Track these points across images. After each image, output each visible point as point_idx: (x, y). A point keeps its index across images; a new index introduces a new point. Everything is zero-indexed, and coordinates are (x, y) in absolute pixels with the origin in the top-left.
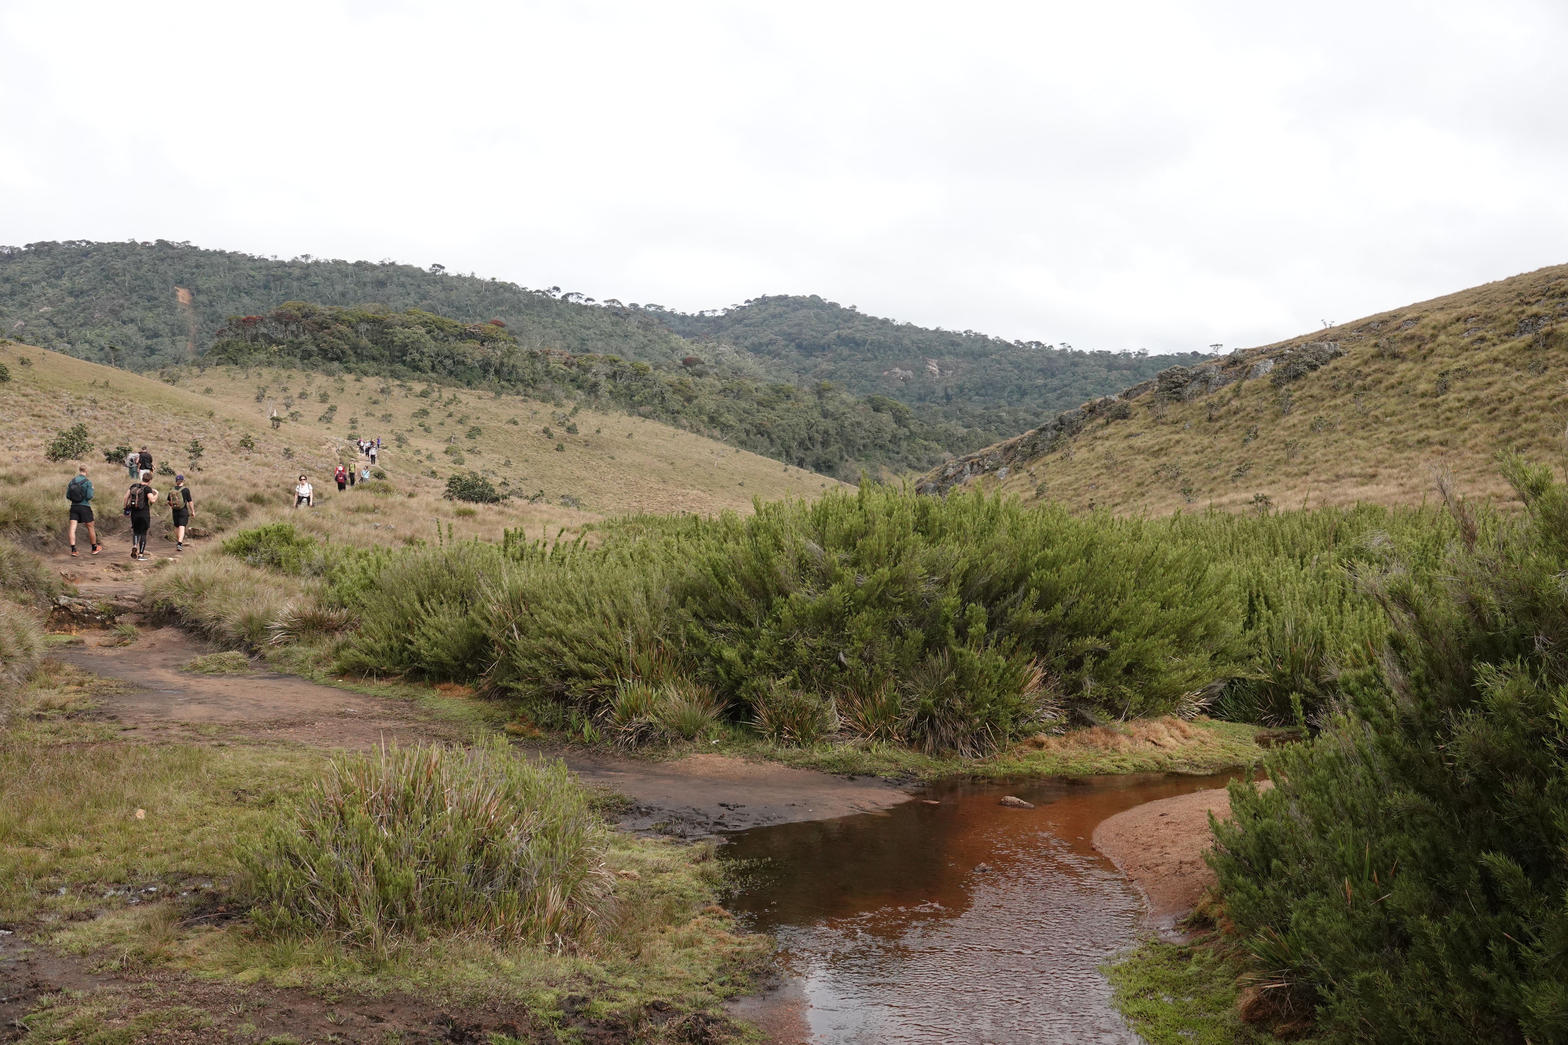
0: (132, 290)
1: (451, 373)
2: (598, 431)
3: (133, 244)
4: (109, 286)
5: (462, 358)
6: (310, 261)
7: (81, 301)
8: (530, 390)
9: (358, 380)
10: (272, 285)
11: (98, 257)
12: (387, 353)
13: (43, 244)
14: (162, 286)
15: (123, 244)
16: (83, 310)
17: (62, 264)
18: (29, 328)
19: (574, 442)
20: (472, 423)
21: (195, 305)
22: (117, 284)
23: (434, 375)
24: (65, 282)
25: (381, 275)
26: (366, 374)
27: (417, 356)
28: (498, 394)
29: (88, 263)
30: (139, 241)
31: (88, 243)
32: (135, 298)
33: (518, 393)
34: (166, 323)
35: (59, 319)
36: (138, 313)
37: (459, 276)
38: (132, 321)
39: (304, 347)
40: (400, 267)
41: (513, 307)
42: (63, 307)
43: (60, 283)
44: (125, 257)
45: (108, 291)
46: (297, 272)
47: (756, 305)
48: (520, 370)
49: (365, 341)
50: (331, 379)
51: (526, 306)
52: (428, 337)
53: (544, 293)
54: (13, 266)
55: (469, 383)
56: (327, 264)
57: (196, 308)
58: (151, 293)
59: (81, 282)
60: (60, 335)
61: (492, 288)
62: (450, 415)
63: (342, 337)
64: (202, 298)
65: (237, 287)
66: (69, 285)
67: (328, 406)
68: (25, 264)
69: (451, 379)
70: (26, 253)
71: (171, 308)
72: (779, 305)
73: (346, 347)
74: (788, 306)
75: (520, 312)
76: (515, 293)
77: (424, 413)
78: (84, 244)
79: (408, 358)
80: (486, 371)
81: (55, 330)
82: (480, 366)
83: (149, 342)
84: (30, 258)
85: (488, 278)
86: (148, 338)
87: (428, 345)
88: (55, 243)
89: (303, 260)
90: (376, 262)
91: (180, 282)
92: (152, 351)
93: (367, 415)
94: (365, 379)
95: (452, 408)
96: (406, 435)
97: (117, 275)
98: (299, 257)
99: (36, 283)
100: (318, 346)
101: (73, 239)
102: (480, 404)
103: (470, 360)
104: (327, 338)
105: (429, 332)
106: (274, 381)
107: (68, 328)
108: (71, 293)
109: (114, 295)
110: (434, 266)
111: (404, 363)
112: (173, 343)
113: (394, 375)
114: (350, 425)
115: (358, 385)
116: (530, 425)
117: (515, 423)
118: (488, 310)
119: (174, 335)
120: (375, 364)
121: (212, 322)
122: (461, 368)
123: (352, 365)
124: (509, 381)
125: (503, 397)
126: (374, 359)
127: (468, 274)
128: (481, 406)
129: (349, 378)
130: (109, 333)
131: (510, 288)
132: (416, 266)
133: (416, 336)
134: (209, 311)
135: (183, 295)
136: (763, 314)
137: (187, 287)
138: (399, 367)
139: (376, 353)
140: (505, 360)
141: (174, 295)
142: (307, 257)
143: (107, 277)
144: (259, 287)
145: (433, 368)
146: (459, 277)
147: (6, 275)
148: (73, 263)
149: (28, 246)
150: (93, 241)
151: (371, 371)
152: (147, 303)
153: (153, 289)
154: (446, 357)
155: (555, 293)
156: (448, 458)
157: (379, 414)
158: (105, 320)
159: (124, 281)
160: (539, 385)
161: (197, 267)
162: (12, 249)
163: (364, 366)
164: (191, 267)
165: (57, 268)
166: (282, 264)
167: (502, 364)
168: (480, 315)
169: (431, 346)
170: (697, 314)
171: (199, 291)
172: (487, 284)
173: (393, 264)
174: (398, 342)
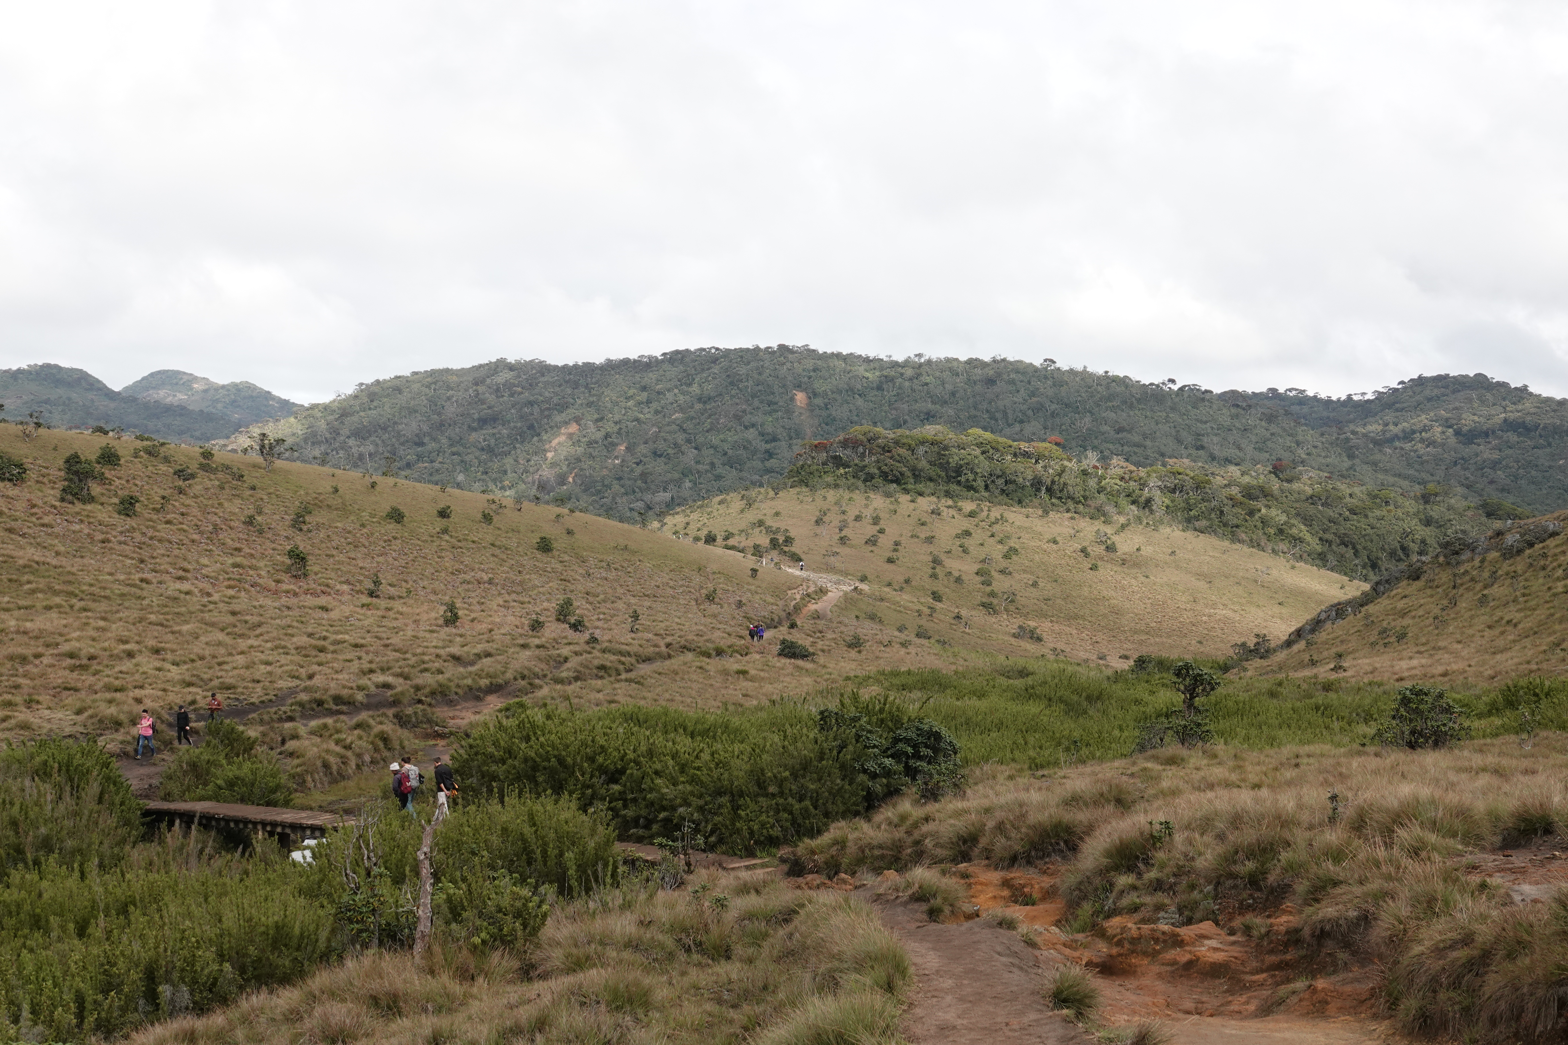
0: (754, 396)
1: (1003, 491)
2: (1138, 550)
3: (757, 349)
4: (733, 392)
5: (1013, 478)
6: (922, 360)
7: (708, 407)
8: (1081, 507)
9: (913, 501)
10: (885, 386)
11: (724, 363)
12: (943, 474)
13: (677, 352)
14: (781, 390)
15: (748, 350)
16: (710, 416)
17: (693, 372)
18: (662, 434)
19: (1112, 561)
20: (1012, 543)
21: (811, 408)
22: (741, 390)
23: (986, 494)
24: (695, 389)
25: (991, 373)
26: (921, 494)
27: (971, 476)
28: (1046, 512)
29: (716, 369)
30: (762, 346)
31: (717, 349)
32: (756, 402)
33: (1068, 511)
34: (783, 427)
35: (688, 425)
36: (758, 419)
37: (1071, 370)
38: (753, 425)
39: (867, 469)
40: (1011, 363)
41: (1124, 402)
42: (692, 414)
43: (690, 389)
44: (749, 363)
45: (732, 397)
46: (909, 372)
47: (1411, 387)
48: (1070, 488)
49: (923, 464)
50: (888, 500)
51: (1139, 401)
52: (982, 458)
53: (1158, 386)
54: (651, 375)
55: (1020, 502)
56: (939, 362)
57: (812, 411)
58: (771, 398)
59: (709, 388)
60: (689, 441)
61: (1104, 383)
62: (992, 536)
63: (901, 460)
64: (818, 401)
65: (852, 390)
66: (698, 392)
67: (878, 528)
68: (661, 372)
69: (1004, 498)
70: (662, 361)
71: (789, 412)
72: (1437, 387)
73: (904, 469)
74: (1446, 387)
75: (1131, 407)
76: (1127, 387)
77: (967, 533)
78: (713, 351)
79: (963, 479)
80: (1038, 490)
81: (685, 435)
82: (1032, 485)
83: (768, 446)
84: (666, 366)
85: (1101, 372)
86: (767, 442)
87: (981, 466)
88: (687, 351)
89: (916, 359)
90: (987, 358)
91: (799, 386)
92: (770, 454)
93: (912, 536)
94: (920, 499)
95: (996, 528)
96: (943, 557)
97: (741, 381)
98: (912, 356)
99: (669, 390)
100: (879, 468)
101: (705, 347)
102: (1027, 523)
103: (1021, 480)
104: (888, 461)
105: (983, 453)
106: (836, 504)
107: (695, 434)
108: (700, 400)
109: (737, 401)
110: (1045, 360)
111: (959, 483)
112: (790, 446)
113: (948, 494)
114: (893, 547)
115: (912, 505)
116: (1071, 543)
117: (1055, 542)
118: (1099, 405)
119: (791, 439)
120: (932, 484)
121: (827, 424)
122: (1011, 487)
123: (910, 486)
124: (1060, 498)
125: (1052, 514)
126: (931, 480)
127: (1079, 368)
128: (1027, 525)
129: (904, 498)
130: (731, 437)
131: (1124, 382)
132: (1028, 361)
133: (969, 457)
134: (824, 413)
135: (800, 397)
136: (1418, 398)
137: (805, 390)
138: (954, 487)
139: (933, 474)
140: (1056, 479)
141: (792, 399)
142: (919, 355)
143: (732, 384)
144: (872, 389)
145: (987, 487)
146: (1072, 372)
147: (643, 384)
148: (703, 370)
149: (664, 354)
150: (721, 347)
151: (928, 491)
152: (767, 408)
153: (773, 393)
154: (998, 477)
155: (1171, 385)
156: (979, 579)
157: (923, 536)
158: (730, 425)
159: (747, 387)
160: (1089, 502)
161: (814, 370)
162: (650, 357)
163: (920, 487)
164: (809, 371)
165: (688, 375)
166: (895, 364)
167: (1053, 482)
168: (1090, 412)
169: (984, 466)
170: (1344, 397)
171: (815, 395)
172: (1099, 378)
173: (1004, 360)
174: (953, 464)
